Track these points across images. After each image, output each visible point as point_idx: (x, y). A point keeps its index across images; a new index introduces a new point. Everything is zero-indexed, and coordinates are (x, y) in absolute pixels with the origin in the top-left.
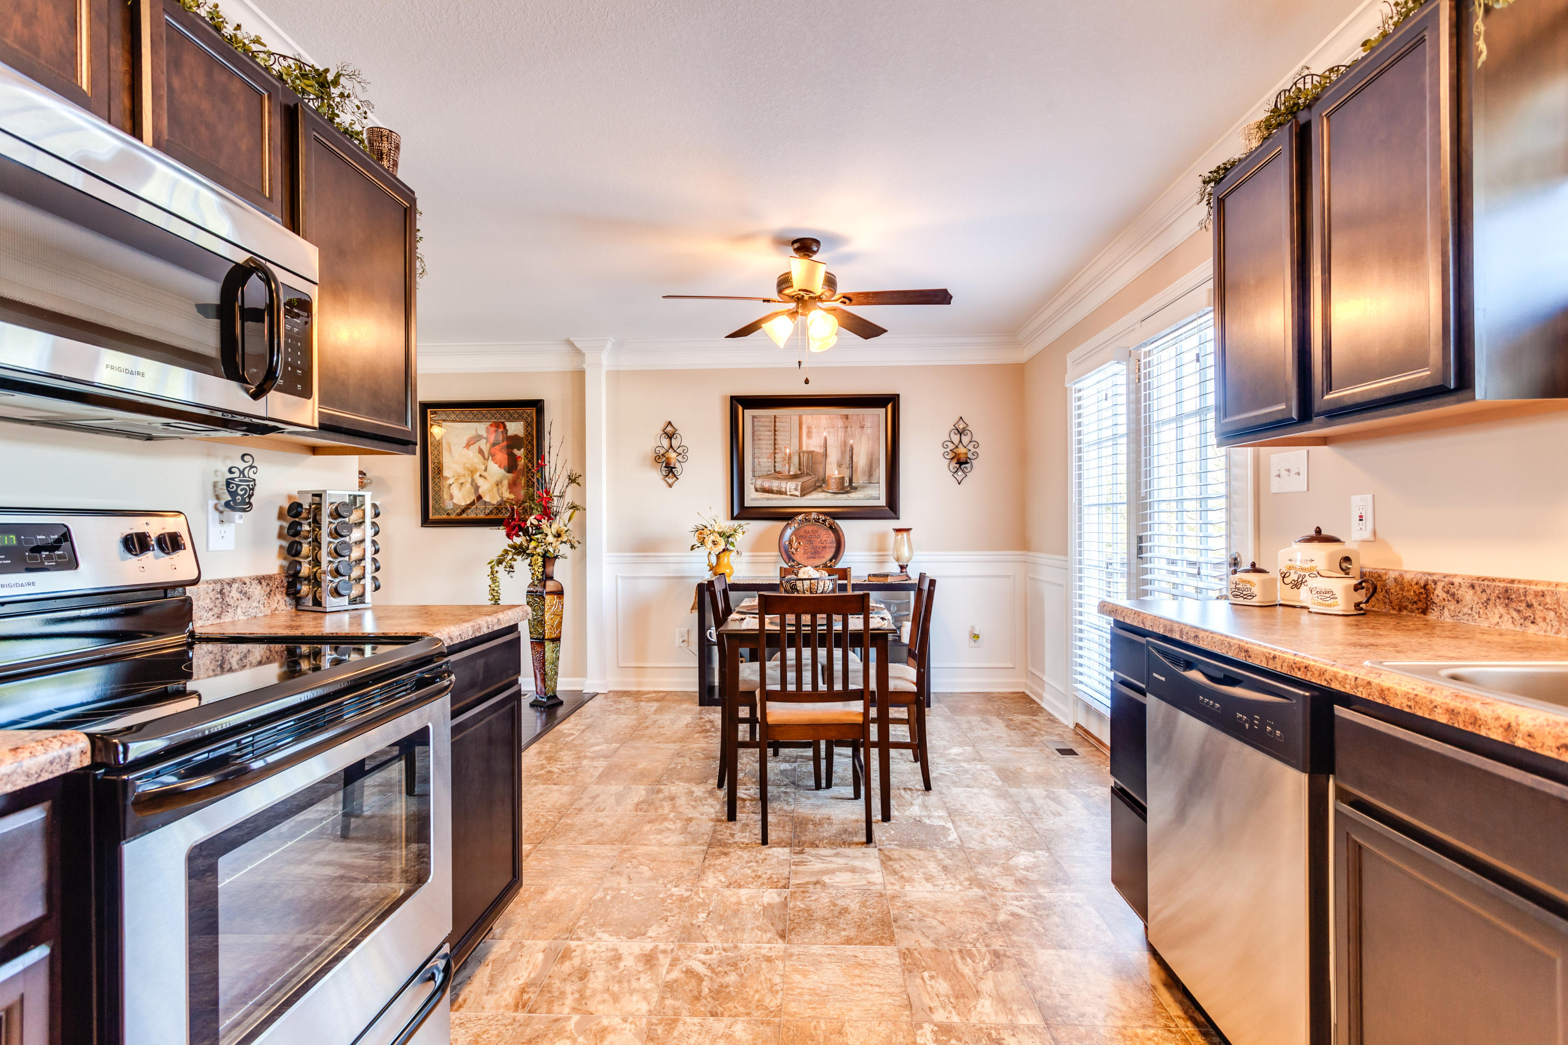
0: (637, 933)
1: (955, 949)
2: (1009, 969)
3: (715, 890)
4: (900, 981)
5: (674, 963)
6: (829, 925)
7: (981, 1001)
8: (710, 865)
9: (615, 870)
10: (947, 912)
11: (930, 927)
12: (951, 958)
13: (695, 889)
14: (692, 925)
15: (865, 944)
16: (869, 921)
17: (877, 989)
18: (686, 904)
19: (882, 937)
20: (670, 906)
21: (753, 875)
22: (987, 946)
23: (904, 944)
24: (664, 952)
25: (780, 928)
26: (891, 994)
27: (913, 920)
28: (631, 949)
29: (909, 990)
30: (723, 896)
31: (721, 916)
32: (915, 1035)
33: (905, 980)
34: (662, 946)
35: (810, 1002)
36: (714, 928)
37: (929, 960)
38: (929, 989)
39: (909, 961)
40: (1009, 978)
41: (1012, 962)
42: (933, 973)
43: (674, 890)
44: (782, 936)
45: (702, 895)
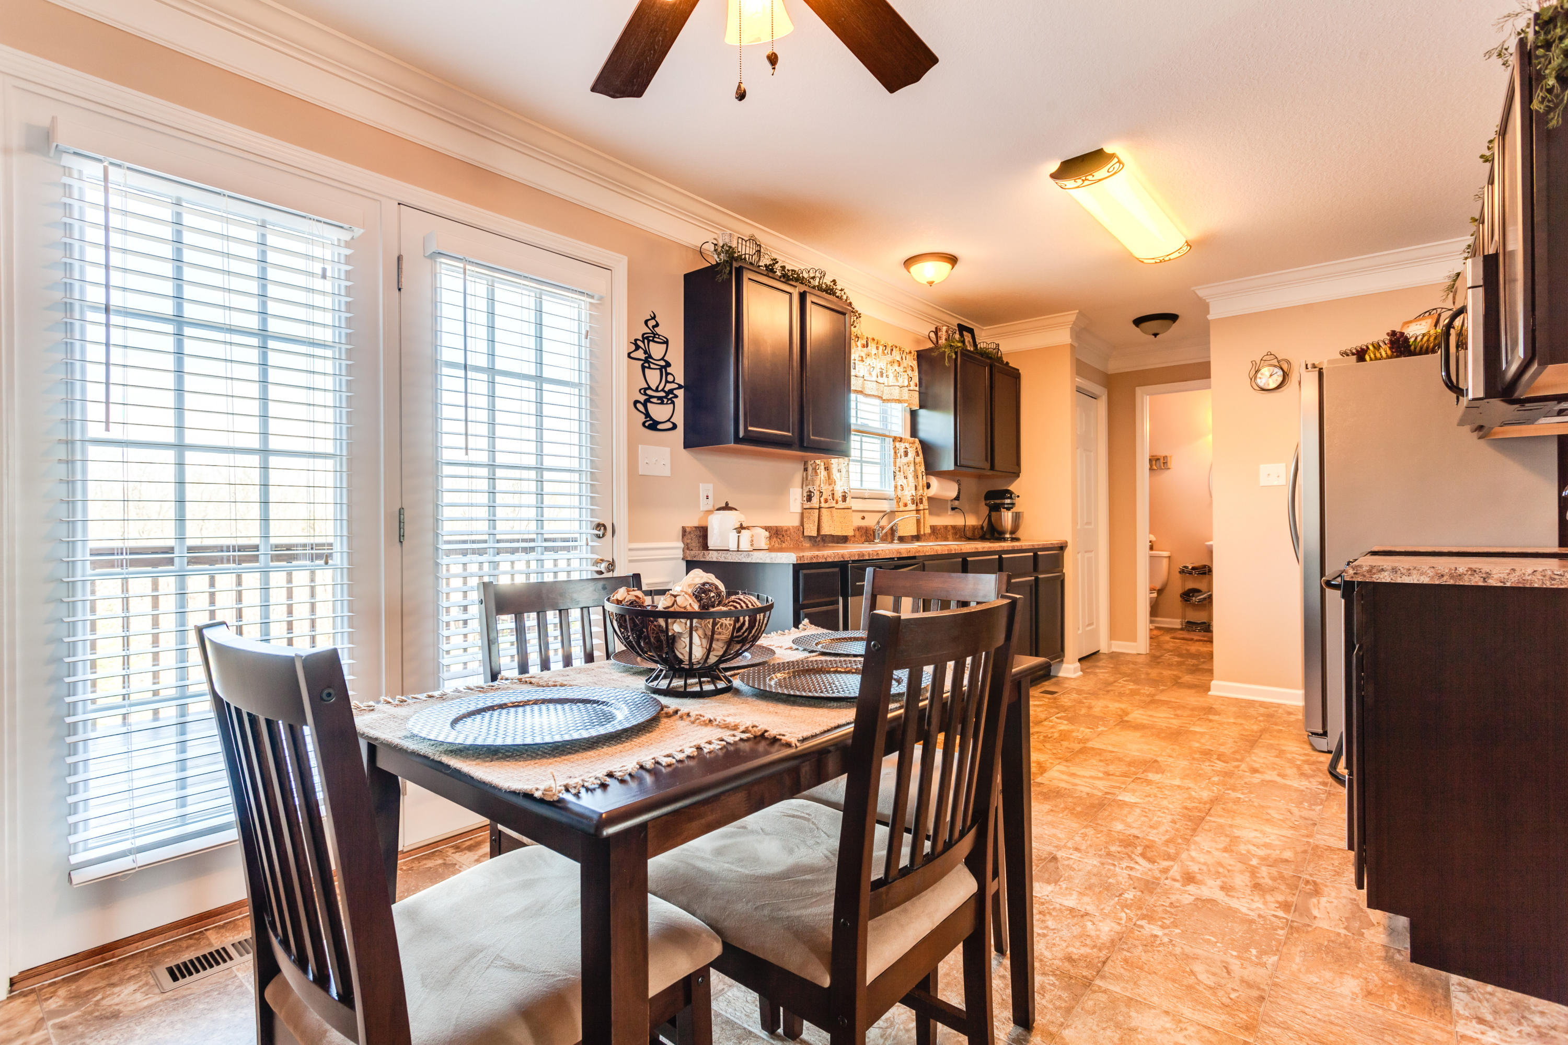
0: (1204, 904)
3: (1105, 916)
5: (1166, 871)
8: (1100, 950)
9: (1255, 993)
13: (1131, 925)
14: (1142, 892)
18: (1145, 912)
20: (1166, 916)
21: (1048, 917)
24: (1175, 880)
28: (1210, 889)
30: (1098, 906)
31: (1107, 889)
34: (1177, 885)
36: (1118, 883)
43: (1159, 933)
44: (1054, 859)
45: (1123, 915)
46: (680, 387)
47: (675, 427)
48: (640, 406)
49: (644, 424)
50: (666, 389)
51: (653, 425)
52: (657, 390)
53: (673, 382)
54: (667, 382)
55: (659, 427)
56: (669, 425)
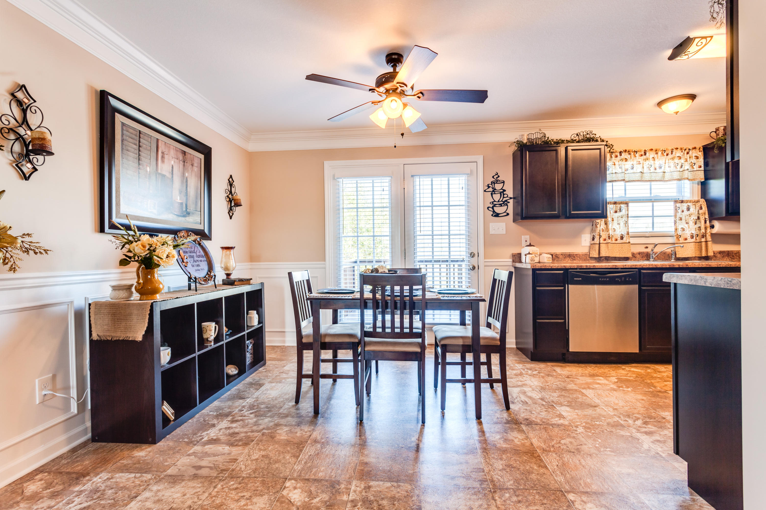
46: (511, 198)
47: (508, 214)
48: (491, 209)
49: (492, 215)
50: (503, 200)
51: (497, 215)
52: (499, 201)
53: (507, 197)
54: (504, 197)
55: (500, 215)
56: (505, 214)
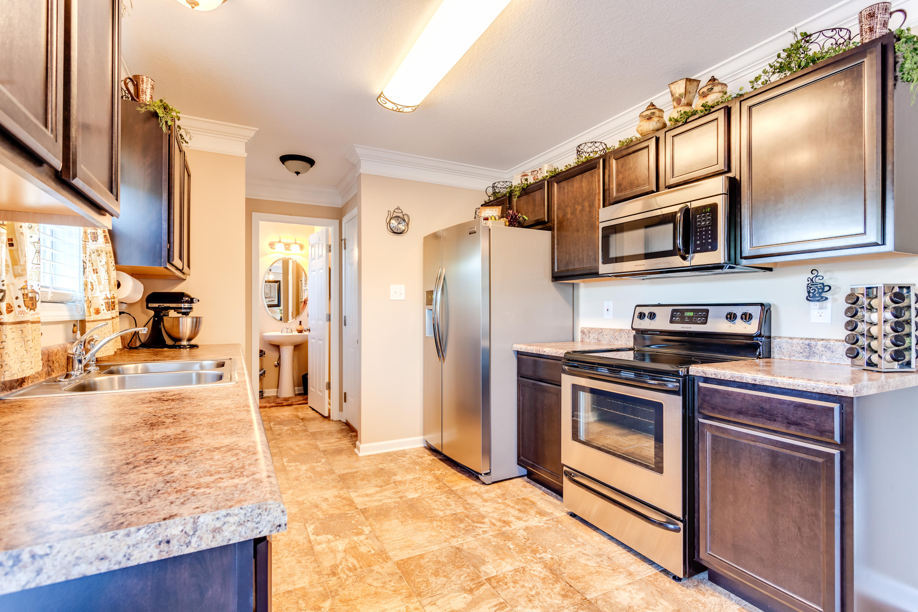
1: (359, 570)
2: (327, 568)
4: (385, 545)
6: (439, 562)
7: (343, 548)
10: (368, 595)
11: (377, 579)
12: (361, 564)
15: (411, 558)
16: (417, 572)
17: (394, 539)
19: (404, 564)
22: (340, 578)
23: (390, 564)
25: (463, 552)
26: (387, 539)
27: (390, 581)
29: (379, 543)
32: (372, 529)
33: (383, 546)
35: (421, 527)
37: (373, 559)
38: (369, 546)
39: (384, 556)
40: (327, 563)
41: (324, 572)
42: (369, 554)
